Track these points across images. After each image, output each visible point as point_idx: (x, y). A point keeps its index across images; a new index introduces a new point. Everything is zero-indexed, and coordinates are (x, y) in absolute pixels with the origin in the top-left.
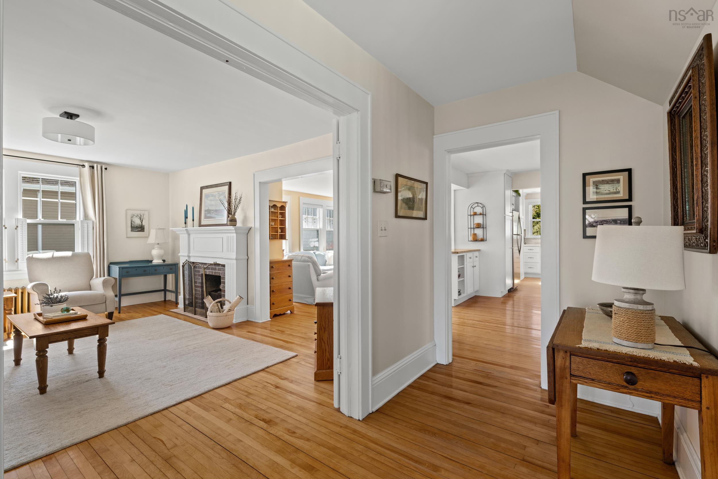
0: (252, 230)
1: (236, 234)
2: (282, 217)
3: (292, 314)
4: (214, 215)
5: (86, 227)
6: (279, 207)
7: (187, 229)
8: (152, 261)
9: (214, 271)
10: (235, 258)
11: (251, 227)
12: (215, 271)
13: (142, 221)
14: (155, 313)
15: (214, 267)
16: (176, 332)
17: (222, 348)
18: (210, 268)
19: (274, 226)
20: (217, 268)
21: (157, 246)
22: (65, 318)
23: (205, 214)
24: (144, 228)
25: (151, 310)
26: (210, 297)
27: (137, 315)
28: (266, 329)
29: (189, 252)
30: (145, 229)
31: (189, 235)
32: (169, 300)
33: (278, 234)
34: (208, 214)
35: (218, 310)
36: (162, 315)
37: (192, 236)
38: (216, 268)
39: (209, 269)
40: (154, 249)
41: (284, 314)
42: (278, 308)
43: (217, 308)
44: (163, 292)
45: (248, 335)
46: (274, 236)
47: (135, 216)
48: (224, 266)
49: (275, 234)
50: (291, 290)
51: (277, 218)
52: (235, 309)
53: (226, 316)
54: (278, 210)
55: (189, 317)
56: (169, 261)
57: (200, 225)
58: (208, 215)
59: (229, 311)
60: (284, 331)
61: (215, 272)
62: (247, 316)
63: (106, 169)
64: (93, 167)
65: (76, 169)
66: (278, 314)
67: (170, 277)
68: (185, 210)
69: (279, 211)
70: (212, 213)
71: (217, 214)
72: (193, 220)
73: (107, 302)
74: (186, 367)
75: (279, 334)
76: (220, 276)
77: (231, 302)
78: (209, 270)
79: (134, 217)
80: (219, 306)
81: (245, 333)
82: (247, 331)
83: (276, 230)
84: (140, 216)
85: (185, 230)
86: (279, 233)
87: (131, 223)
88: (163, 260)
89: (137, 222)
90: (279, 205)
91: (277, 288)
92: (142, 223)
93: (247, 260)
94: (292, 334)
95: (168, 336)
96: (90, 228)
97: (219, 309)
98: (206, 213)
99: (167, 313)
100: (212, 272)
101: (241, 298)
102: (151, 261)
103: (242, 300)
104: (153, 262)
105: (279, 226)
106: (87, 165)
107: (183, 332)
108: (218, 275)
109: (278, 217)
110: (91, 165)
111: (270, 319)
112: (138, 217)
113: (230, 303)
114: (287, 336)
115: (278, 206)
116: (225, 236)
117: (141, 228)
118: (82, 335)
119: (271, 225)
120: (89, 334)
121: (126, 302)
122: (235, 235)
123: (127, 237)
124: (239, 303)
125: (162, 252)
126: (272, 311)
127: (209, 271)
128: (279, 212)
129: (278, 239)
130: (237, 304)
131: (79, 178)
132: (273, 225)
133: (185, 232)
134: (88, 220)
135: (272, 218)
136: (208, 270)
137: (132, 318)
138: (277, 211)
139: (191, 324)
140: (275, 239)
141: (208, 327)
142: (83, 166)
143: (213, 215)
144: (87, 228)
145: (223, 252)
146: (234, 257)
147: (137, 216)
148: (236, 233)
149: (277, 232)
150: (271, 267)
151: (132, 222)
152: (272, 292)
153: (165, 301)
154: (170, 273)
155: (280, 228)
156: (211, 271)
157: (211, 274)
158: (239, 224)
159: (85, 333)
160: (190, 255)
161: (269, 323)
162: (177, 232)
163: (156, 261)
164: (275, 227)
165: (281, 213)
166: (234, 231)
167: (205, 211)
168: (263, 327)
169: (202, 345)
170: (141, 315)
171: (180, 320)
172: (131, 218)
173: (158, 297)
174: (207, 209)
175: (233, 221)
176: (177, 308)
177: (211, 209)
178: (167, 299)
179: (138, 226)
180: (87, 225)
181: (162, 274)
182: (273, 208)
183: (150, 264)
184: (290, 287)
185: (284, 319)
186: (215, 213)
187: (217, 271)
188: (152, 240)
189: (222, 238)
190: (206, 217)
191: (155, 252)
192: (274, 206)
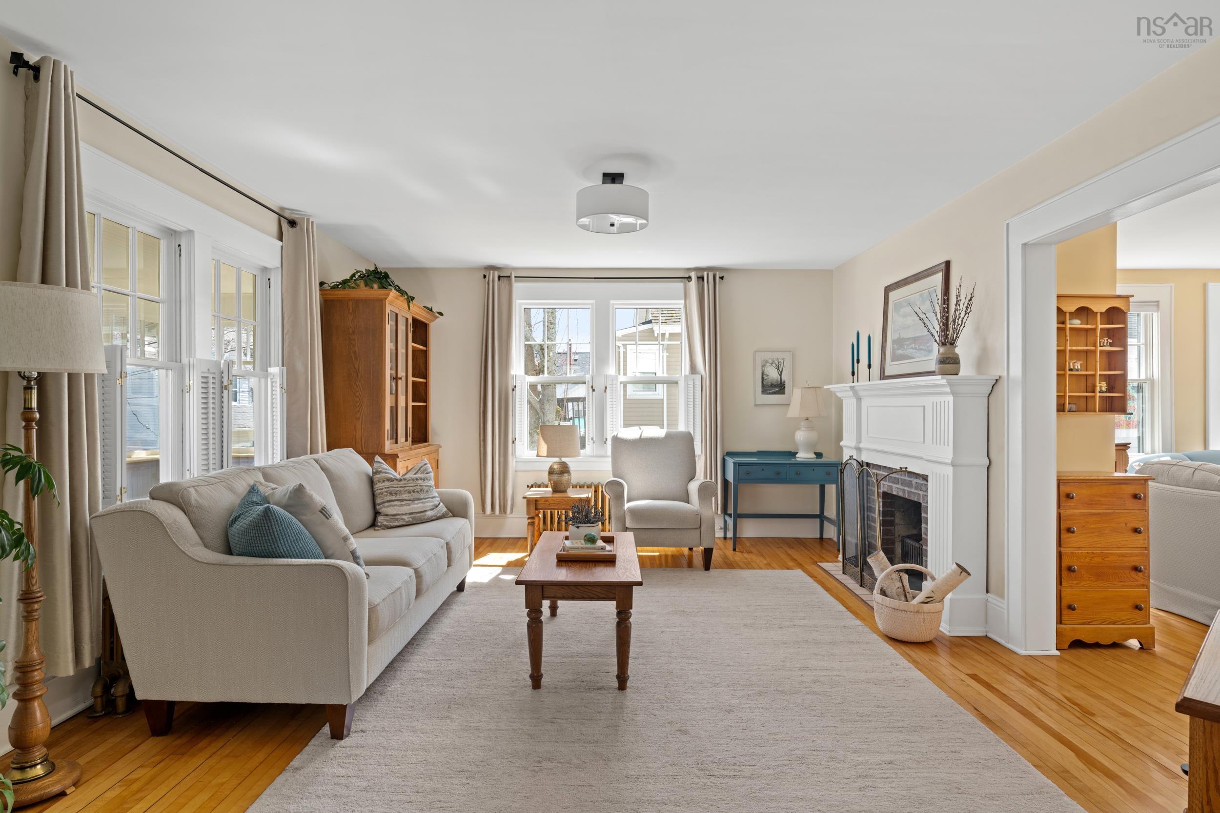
0: (1003, 383)
1: (953, 396)
2: (1111, 345)
3: (1144, 656)
4: (912, 350)
5: (692, 386)
6: (1101, 313)
7: (854, 387)
8: (797, 453)
9: (906, 489)
10: (949, 461)
11: (1000, 377)
12: (910, 490)
13: (781, 372)
14: (791, 564)
15: (906, 478)
16: (803, 622)
17: (878, 707)
18: (900, 480)
19: (1080, 373)
20: (914, 483)
21: (803, 423)
22: (582, 555)
23: (893, 350)
24: (784, 387)
25: (789, 555)
26: (883, 554)
27: (758, 560)
28: (1033, 686)
29: (859, 440)
30: (786, 388)
31: (859, 400)
32: (830, 539)
33: (1094, 397)
34: (898, 349)
35: (901, 590)
36: (799, 572)
37: (865, 403)
38: (911, 481)
39: (898, 483)
40: (799, 429)
41: (1115, 645)
42: (1088, 624)
43: (900, 584)
44: (818, 520)
45: (968, 685)
46: (1083, 403)
47: (768, 362)
48: (925, 478)
49: (1087, 397)
50: (1141, 574)
51: (1093, 348)
52: (949, 596)
53: (917, 612)
54: (1096, 324)
55: (849, 588)
56: (829, 457)
57: (883, 377)
58: (900, 352)
59: (928, 600)
60: (1093, 715)
61: (910, 492)
62: (986, 623)
63: (722, 278)
64: (702, 278)
65: (679, 285)
66: (1089, 640)
67: (831, 490)
68: (853, 345)
69: (1100, 326)
70: (907, 345)
71: (917, 346)
72: (870, 366)
73: (703, 528)
74: (769, 734)
75: (1072, 717)
76: (921, 504)
77: (936, 577)
78: (896, 484)
79: (768, 364)
80: (903, 580)
81: (963, 677)
82: (970, 672)
83: (1089, 384)
84: (777, 363)
85: (848, 388)
86: (1098, 394)
87: (763, 378)
88: (815, 453)
89: (773, 374)
90: (1099, 308)
91: (1087, 560)
92: (781, 376)
93: (988, 468)
94: (1124, 736)
95: (781, 628)
96: (697, 389)
97: (904, 590)
98: (896, 347)
99: (812, 568)
100: (904, 491)
101: (964, 573)
102: (793, 454)
103: (966, 578)
104: (797, 456)
105: (1099, 373)
106: (693, 275)
107: (816, 627)
108: (916, 499)
109: (1095, 345)
110: (700, 275)
111: (1058, 653)
112: (774, 365)
113: (933, 579)
114: (1101, 738)
115: (1095, 310)
116: (928, 401)
117: (779, 388)
118: (592, 596)
119: (1071, 370)
120: (603, 596)
121: (750, 530)
122: (951, 398)
123: (756, 405)
124: (958, 585)
125: (813, 435)
126: (1061, 628)
127: (898, 488)
128: (1101, 329)
129: (1095, 411)
130: (950, 585)
131: (683, 302)
132: (1078, 370)
133: (851, 393)
134: (695, 374)
135: (1074, 348)
136: (896, 486)
137: (749, 566)
138: (1094, 327)
139: (841, 608)
140: (1087, 411)
141: (875, 629)
142: (689, 278)
143: (909, 352)
144: (694, 389)
145: (924, 443)
146: (949, 456)
147: (772, 364)
148: (953, 393)
149: (1094, 392)
150: (1064, 497)
151: (764, 376)
152: (1064, 571)
153: (821, 538)
154: (831, 482)
155: (1108, 379)
156: (902, 487)
157: (901, 494)
158: (966, 369)
159: (595, 593)
160: (862, 445)
161: (1053, 664)
162: (839, 394)
163: (803, 456)
164: (1087, 376)
165: (1108, 333)
166: (948, 390)
167: (894, 342)
168: (1026, 673)
169: (837, 678)
170: (765, 562)
171: (825, 592)
172: (762, 367)
173: (808, 530)
174: (896, 337)
175: (948, 363)
176: (835, 560)
177: (905, 336)
178: (825, 536)
179: (774, 383)
180: (694, 383)
181: (816, 483)
182: (1080, 320)
183: (793, 461)
184: (1137, 564)
185: (1108, 663)
186: (913, 345)
187: (913, 490)
188: (794, 411)
189: (922, 408)
190: (895, 358)
191: (801, 436)
192: (1084, 312)
